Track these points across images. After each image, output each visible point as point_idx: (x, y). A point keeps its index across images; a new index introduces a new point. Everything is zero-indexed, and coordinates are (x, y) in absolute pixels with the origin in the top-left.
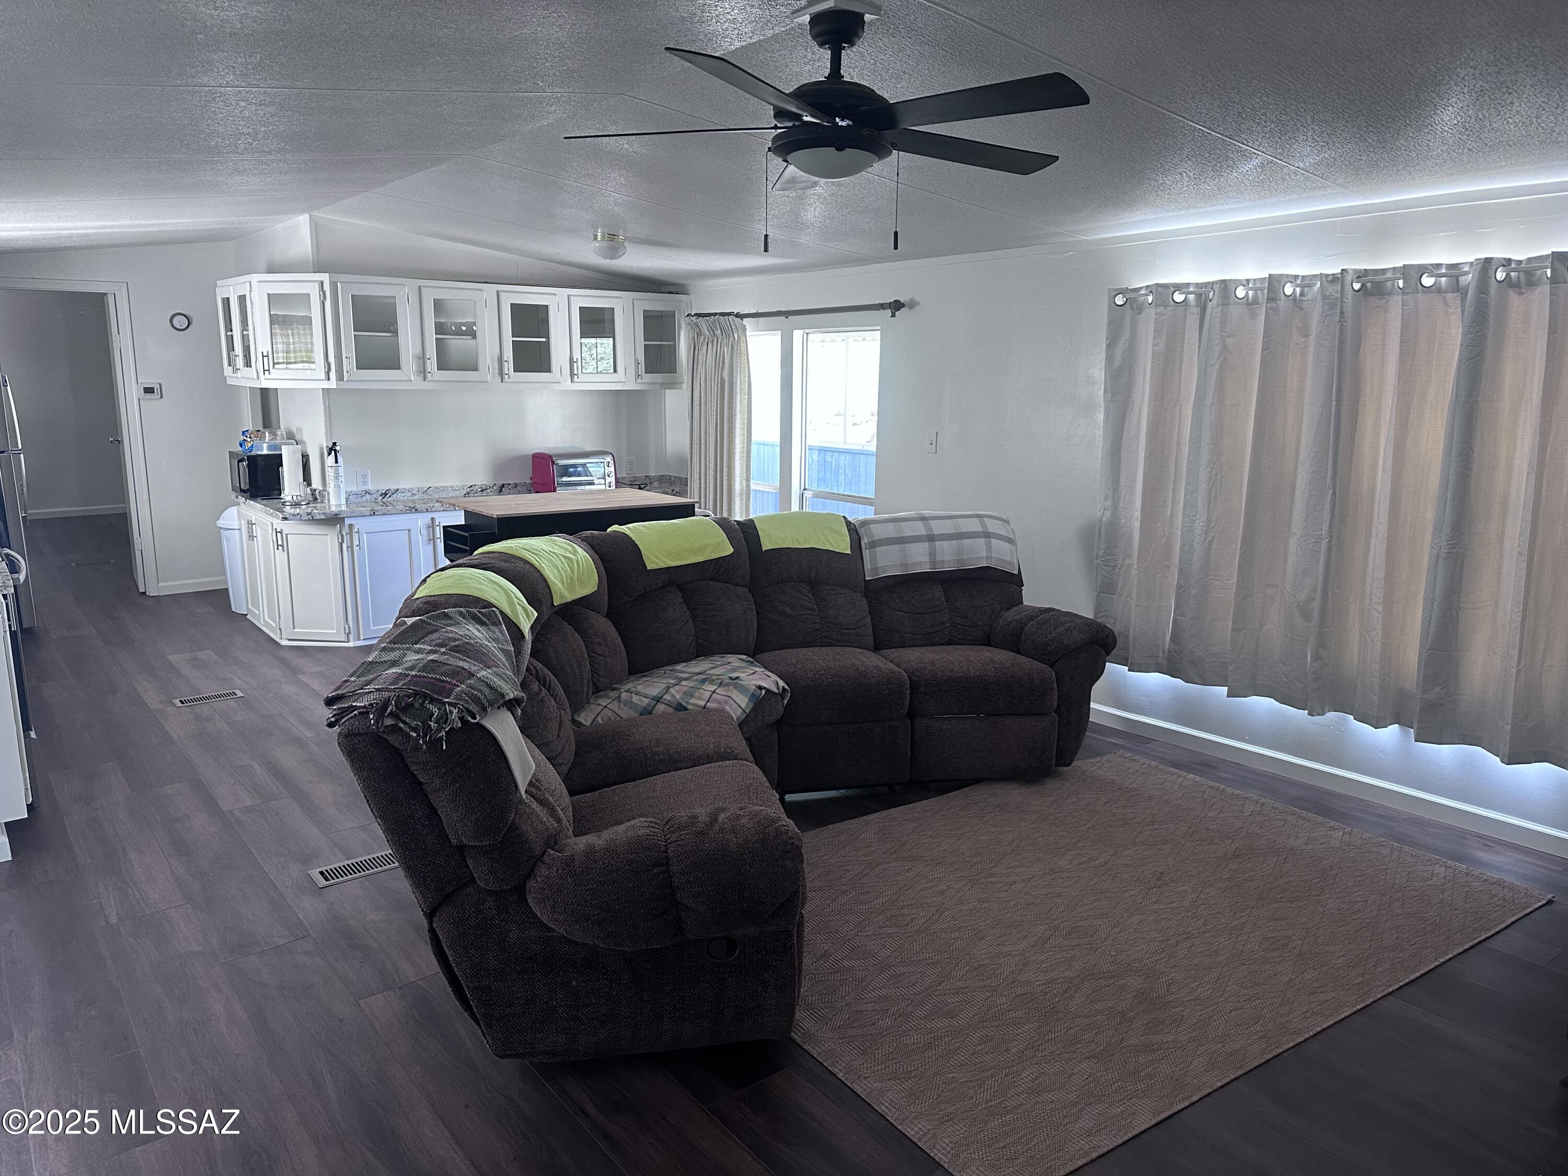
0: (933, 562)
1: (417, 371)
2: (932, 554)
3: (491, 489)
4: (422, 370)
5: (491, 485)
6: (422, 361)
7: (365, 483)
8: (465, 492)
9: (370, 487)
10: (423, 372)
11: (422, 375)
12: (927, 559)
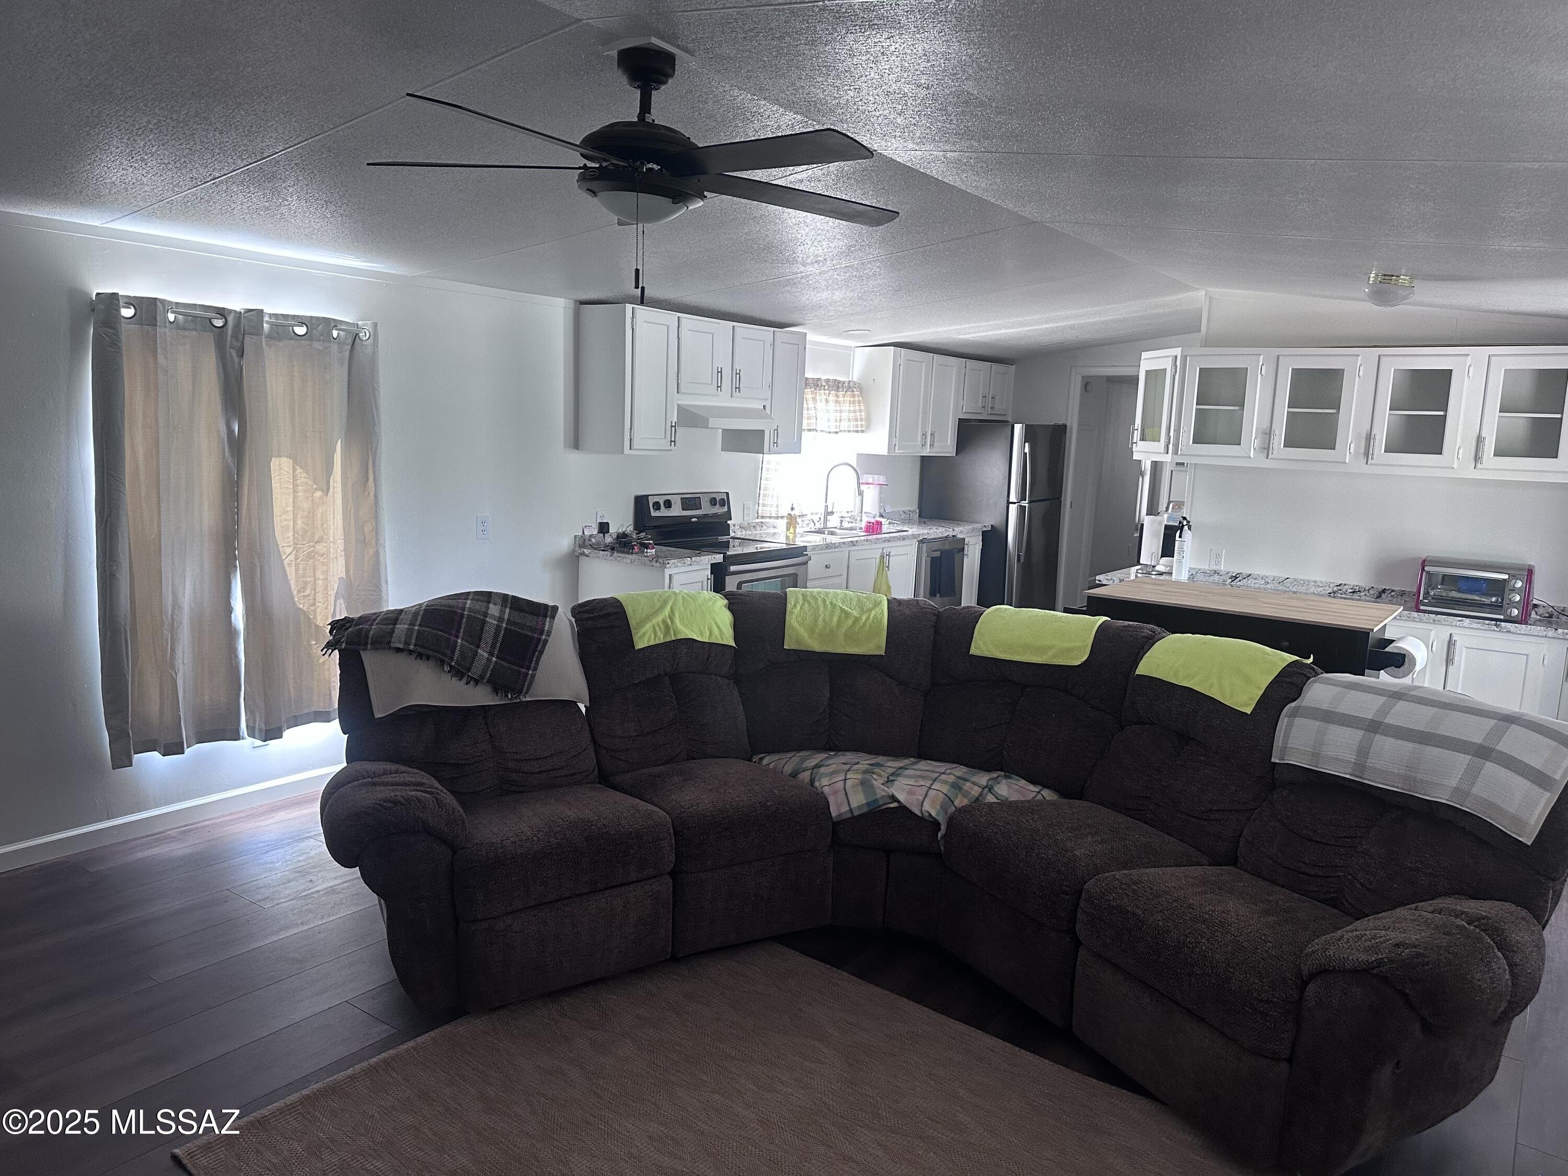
0: (1360, 766)
1: (1260, 448)
2: (1363, 751)
3: (1366, 592)
4: (1266, 446)
5: (1367, 588)
6: (1268, 436)
7: (1218, 563)
8: (1330, 590)
9: (1222, 568)
10: (1266, 449)
11: (1266, 451)
12: (1352, 757)
